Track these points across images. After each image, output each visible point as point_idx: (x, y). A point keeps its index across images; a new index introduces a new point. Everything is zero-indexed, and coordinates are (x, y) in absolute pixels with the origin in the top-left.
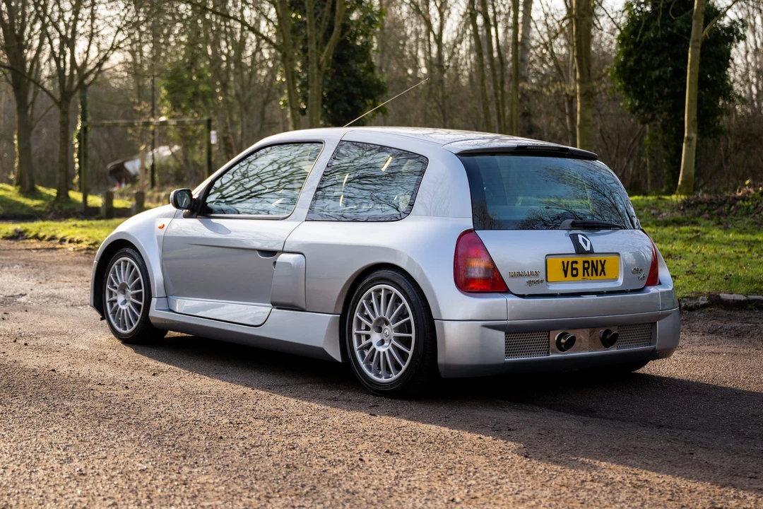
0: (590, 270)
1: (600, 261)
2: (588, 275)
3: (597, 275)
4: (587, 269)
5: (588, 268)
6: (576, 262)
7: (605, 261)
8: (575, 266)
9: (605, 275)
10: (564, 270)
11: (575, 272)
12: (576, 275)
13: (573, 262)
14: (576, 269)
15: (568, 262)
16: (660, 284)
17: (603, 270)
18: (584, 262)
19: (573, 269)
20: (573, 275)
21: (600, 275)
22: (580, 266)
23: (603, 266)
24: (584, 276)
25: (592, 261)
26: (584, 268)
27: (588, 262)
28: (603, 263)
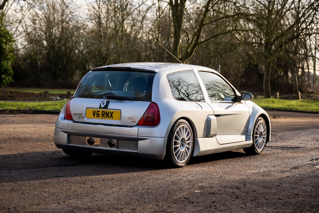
0: (105, 115)
1: (110, 112)
2: (104, 117)
3: (108, 117)
5: (104, 114)
6: (99, 112)
7: (113, 112)
8: (98, 113)
9: (112, 118)
10: (93, 114)
11: (98, 115)
12: (99, 117)
13: (98, 111)
14: (99, 114)
15: (95, 111)
17: (111, 116)
18: (103, 112)
19: (97, 114)
20: (97, 117)
21: (110, 118)
22: (100, 113)
23: (112, 114)
24: (102, 117)
25: (106, 112)
26: (102, 114)
27: (104, 112)
28: (112, 113)
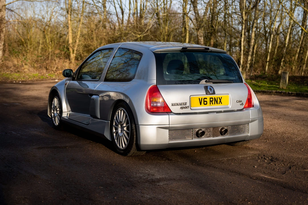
0: (213, 102)
1: (219, 98)
2: (213, 104)
3: (217, 104)
4: (212, 101)
6: (206, 98)
8: (205, 100)
9: (221, 103)
10: (200, 102)
12: (206, 104)
15: (202, 99)
16: (253, 106)
17: (220, 101)
18: (210, 98)
20: (204, 104)
21: (219, 104)
22: (208, 100)
24: (210, 104)
25: (215, 98)
26: (210, 101)
27: (212, 98)
28: (220, 98)
